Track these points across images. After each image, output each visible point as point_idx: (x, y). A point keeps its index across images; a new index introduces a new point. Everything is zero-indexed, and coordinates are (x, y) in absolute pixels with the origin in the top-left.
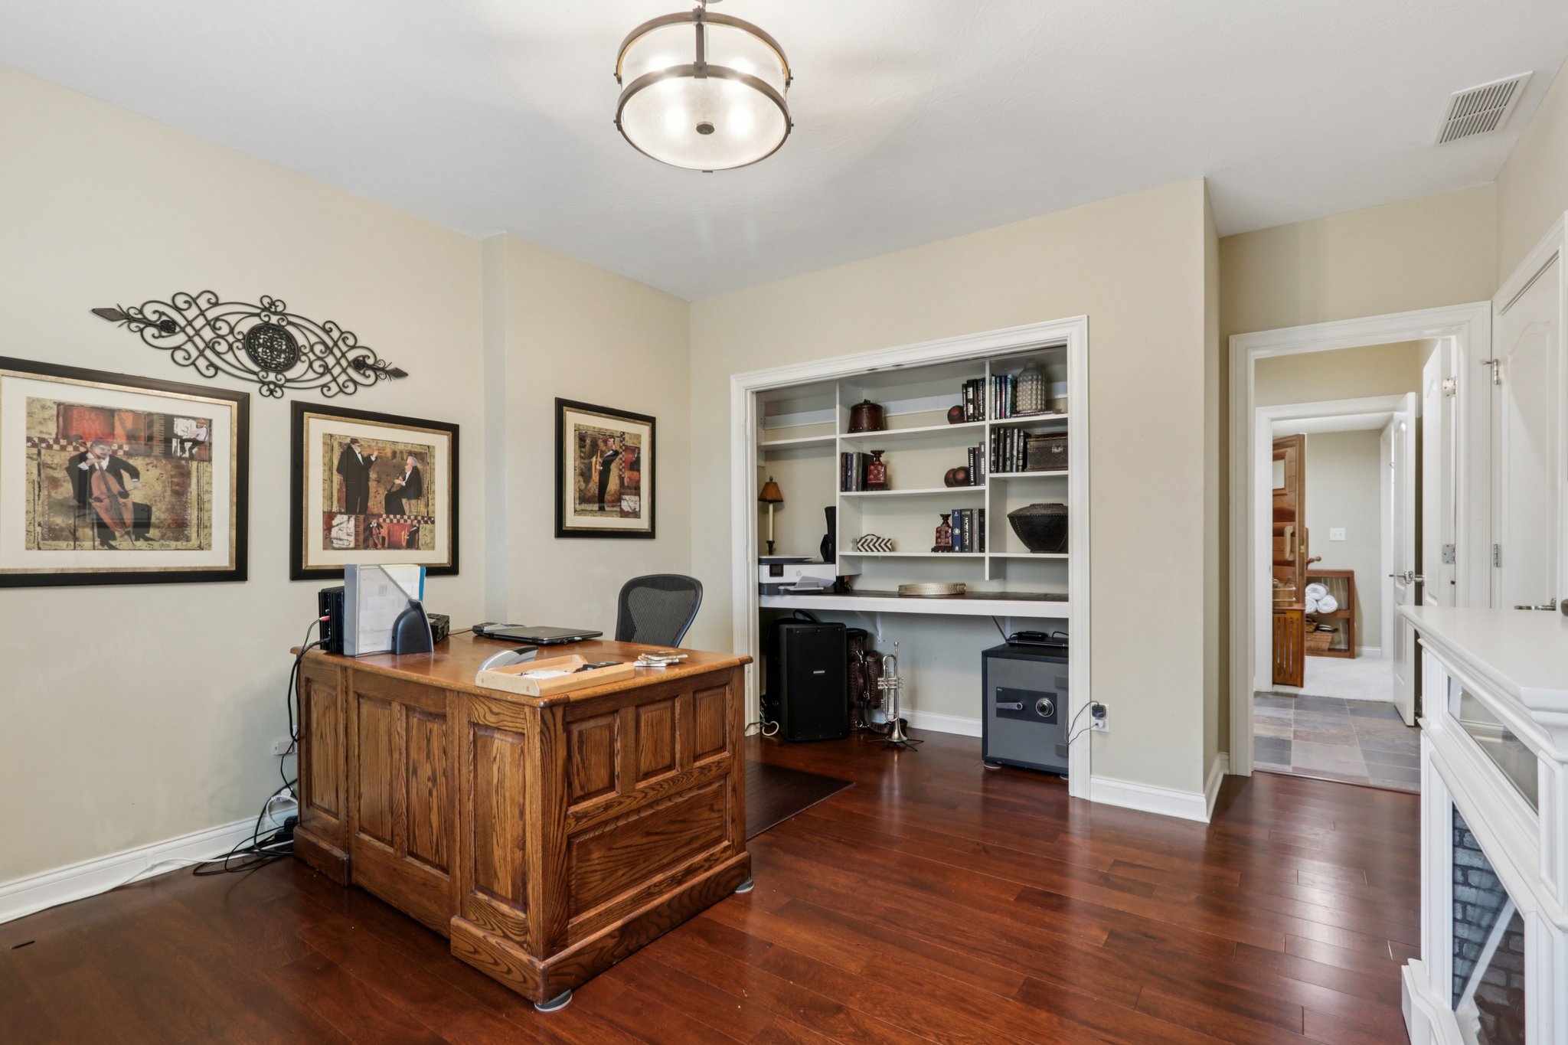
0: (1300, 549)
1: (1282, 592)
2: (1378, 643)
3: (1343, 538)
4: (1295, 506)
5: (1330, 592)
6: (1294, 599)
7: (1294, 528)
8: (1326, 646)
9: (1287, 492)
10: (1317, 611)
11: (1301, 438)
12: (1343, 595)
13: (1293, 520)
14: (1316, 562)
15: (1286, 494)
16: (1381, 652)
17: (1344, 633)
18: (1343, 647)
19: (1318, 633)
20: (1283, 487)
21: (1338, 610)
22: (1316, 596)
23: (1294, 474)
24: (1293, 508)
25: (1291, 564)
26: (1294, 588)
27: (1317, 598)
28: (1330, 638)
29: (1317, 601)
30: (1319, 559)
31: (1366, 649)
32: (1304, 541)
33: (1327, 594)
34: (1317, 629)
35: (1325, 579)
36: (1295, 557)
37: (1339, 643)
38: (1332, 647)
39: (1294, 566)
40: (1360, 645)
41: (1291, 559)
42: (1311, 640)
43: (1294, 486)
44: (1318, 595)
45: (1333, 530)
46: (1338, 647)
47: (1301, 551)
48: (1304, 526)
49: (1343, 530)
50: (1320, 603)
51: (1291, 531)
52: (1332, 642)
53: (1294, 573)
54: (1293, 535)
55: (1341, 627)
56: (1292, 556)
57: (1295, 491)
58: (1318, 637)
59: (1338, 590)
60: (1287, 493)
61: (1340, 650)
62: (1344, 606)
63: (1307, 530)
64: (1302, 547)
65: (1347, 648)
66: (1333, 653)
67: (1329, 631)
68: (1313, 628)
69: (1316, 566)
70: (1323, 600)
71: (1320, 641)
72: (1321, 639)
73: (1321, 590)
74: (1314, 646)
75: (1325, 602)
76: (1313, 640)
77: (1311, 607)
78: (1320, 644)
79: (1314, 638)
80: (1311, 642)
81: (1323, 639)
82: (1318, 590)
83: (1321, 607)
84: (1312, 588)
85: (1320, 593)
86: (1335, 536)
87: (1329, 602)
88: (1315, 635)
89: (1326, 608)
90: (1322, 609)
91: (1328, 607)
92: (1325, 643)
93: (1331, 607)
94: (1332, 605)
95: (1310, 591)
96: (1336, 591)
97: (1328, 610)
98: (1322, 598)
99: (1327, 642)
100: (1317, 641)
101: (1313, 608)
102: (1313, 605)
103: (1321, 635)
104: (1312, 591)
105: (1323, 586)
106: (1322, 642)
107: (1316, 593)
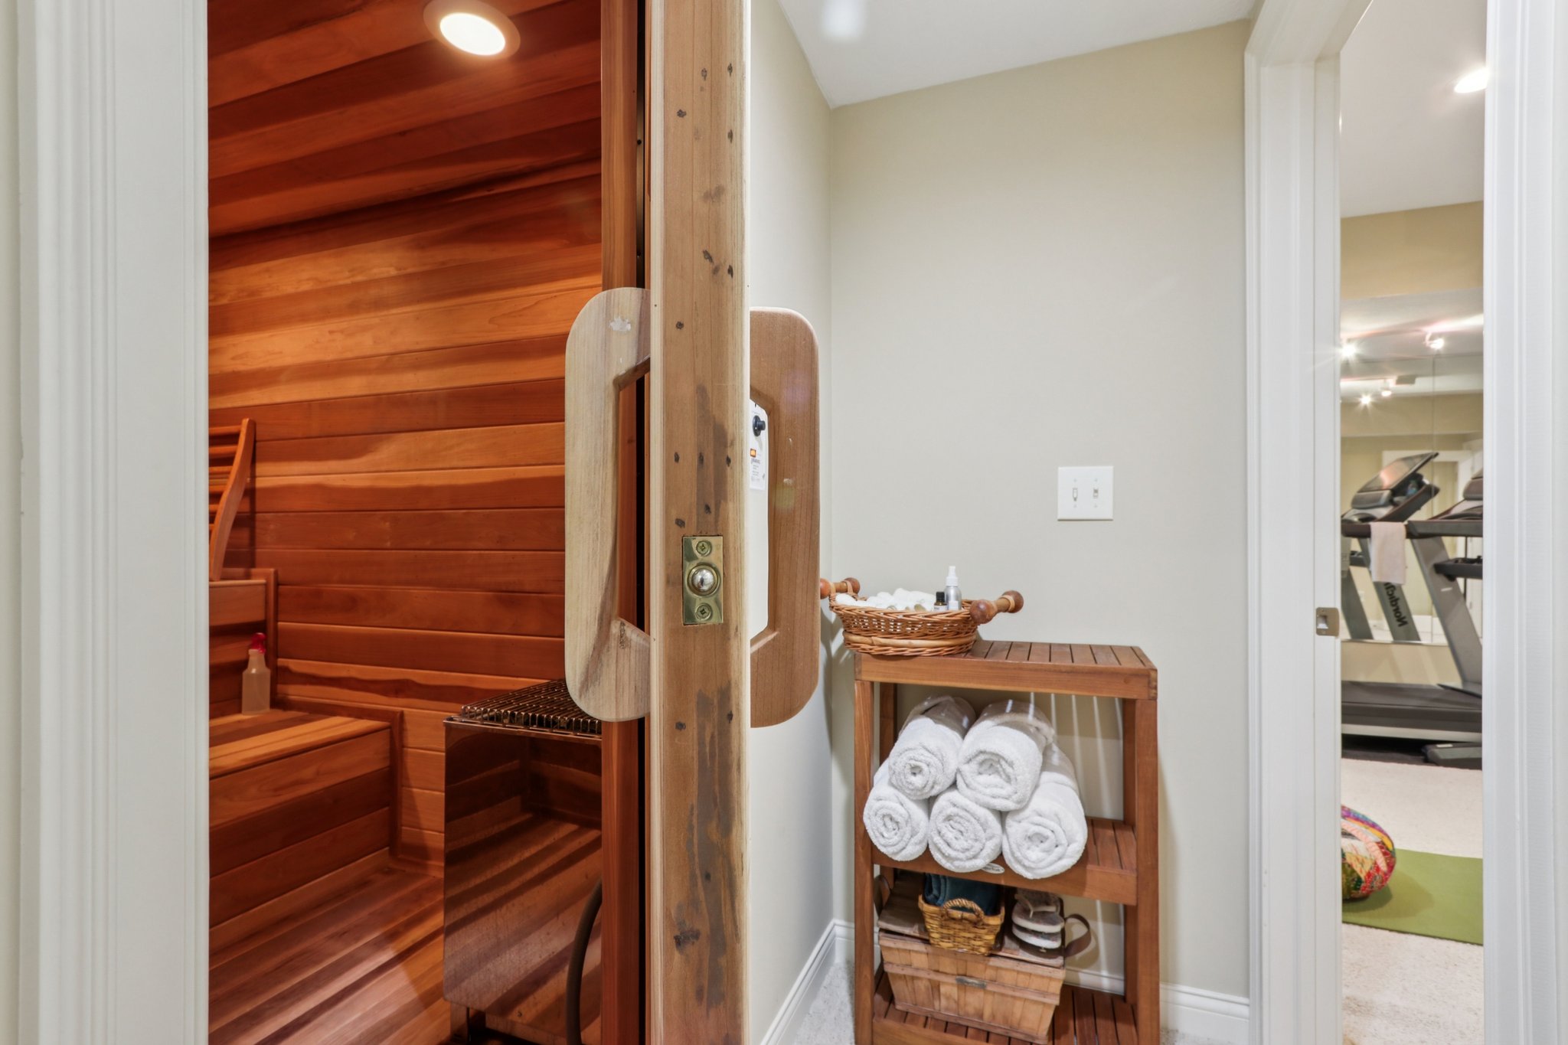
3: (1104, 508)
8: (1039, 1021)
10: (1001, 864)
14: (1002, 618)
17: (1104, 921)
18: (1105, 980)
19: (1009, 961)
22: (991, 788)
27: (1000, 804)
28: (1056, 987)
29: (1002, 815)
30: (1015, 604)
34: (1006, 937)
42: (982, 987)
44: (1008, 789)
45: (1068, 476)
46: (1085, 978)
49: (1103, 475)
58: (1008, 978)
59: (1087, 731)
62: (1109, 807)
65: (1117, 986)
67: (1050, 951)
68: (989, 937)
69: (987, 632)
70: (1027, 812)
71: (1014, 997)
72: (1015, 987)
73: (1011, 765)
74: (993, 1016)
75: (1037, 819)
76: (990, 988)
77: (978, 846)
78: (1018, 1008)
79: (993, 981)
80: (981, 994)
81: (1026, 989)
82: (1003, 763)
83: (1014, 846)
84: (982, 752)
85: (1008, 779)
86: (1075, 499)
87: (1054, 825)
88: (997, 968)
89: (1041, 855)
90: (1019, 862)
91: (1048, 851)
92: (1041, 1007)
93: (1059, 850)
94: (1064, 841)
95: (974, 766)
96: (1077, 739)
97: (1051, 864)
98: (1019, 802)
99: (1044, 1004)
100: (1003, 995)
101: (984, 853)
102: (982, 835)
103: (1018, 972)
104: (981, 764)
105: (1023, 728)
106: (1019, 1004)
107: (997, 772)
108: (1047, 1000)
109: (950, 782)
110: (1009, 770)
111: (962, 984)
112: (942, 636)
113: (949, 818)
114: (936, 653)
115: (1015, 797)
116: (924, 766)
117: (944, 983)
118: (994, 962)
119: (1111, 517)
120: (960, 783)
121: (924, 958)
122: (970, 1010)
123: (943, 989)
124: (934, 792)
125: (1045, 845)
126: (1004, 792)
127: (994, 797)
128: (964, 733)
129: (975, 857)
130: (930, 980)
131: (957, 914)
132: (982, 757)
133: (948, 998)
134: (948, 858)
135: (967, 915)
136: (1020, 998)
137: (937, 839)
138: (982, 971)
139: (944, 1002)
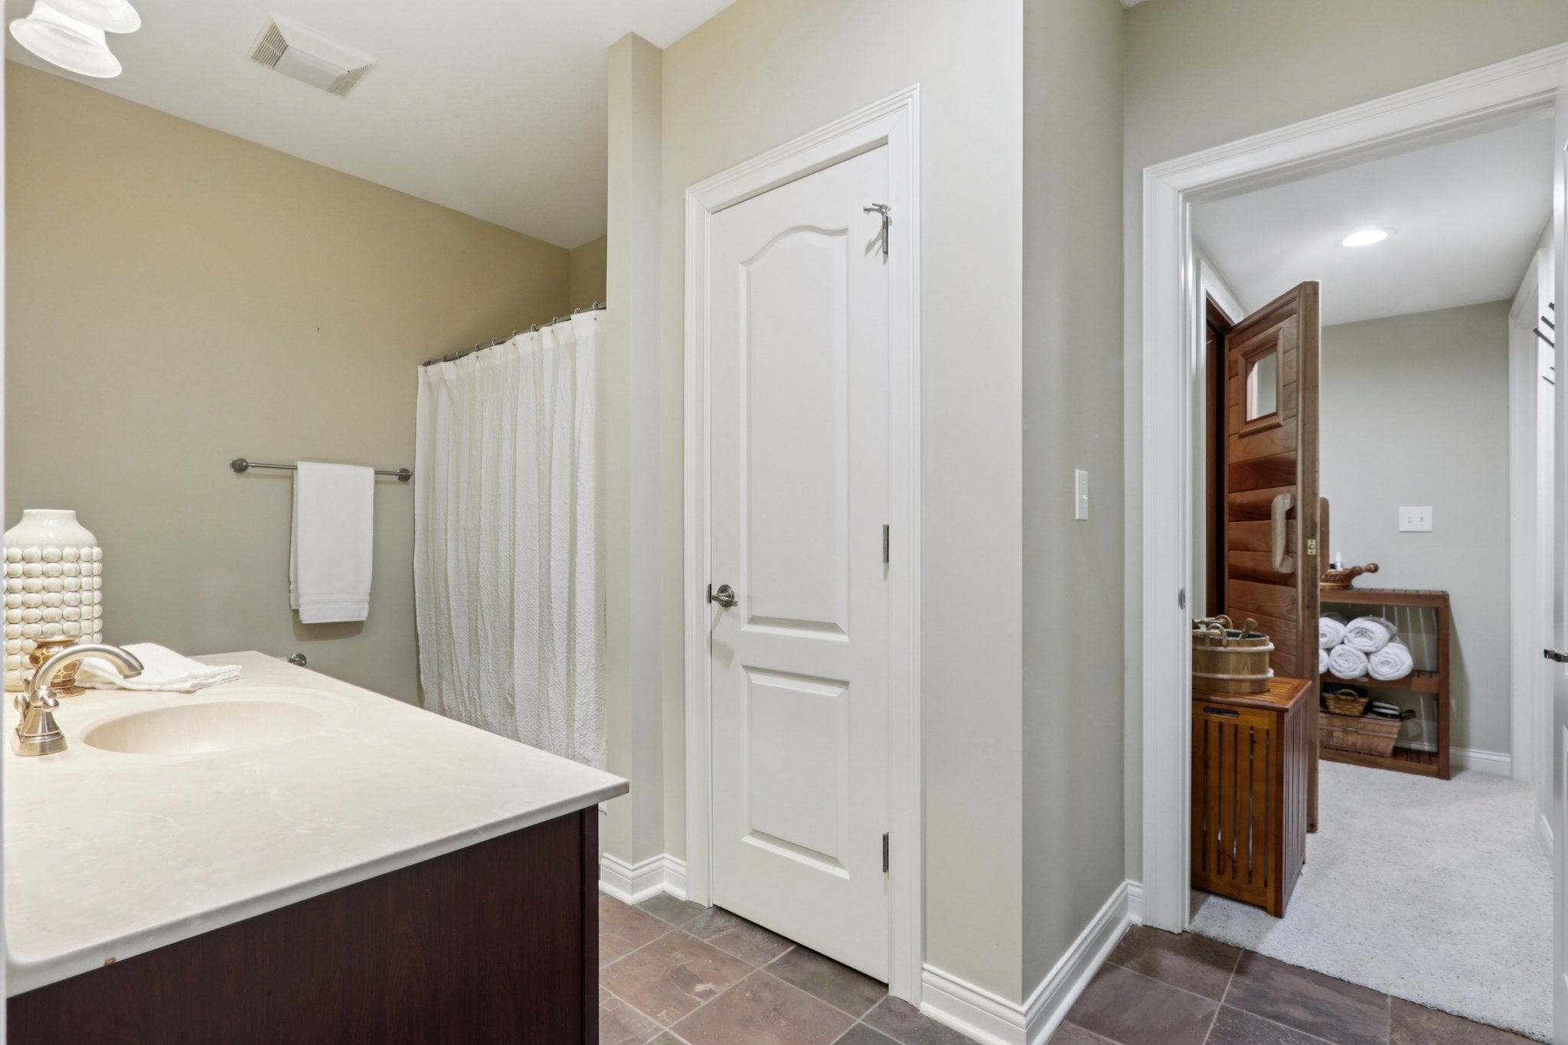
0: (1305, 547)
1: (1232, 657)
2: (1504, 743)
3: (1427, 526)
4: (1296, 450)
5: (1400, 634)
6: (1271, 673)
7: (1294, 499)
8: (1387, 746)
9: (1280, 420)
10: (1367, 675)
11: (1309, 290)
12: (1426, 641)
13: (1293, 483)
14: (1366, 575)
15: (1278, 426)
16: (1511, 764)
17: (1426, 719)
18: (1427, 747)
19: (1370, 721)
20: (1273, 410)
21: (1415, 673)
22: (1366, 644)
23: (1294, 378)
24: (1291, 455)
25: (1287, 580)
26: (1271, 646)
27: (1367, 649)
28: (1396, 730)
29: (1367, 654)
30: (1374, 569)
31: (1476, 756)
32: (1318, 527)
33: (1391, 639)
34: (1369, 709)
35: (1390, 609)
36: (1295, 564)
37: (1419, 738)
38: (1403, 745)
39: (1295, 586)
40: (1464, 744)
41: (1285, 570)
42: (1356, 732)
43: (1294, 402)
44: (1371, 643)
45: (1405, 511)
46: (1415, 746)
47: (1309, 552)
48: (1315, 494)
49: (1427, 511)
50: (1373, 658)
51: (1288, 507)
52: (1402, 734)
53: (1294, 601)
54: (1290, 514)
55: (1421, 707)
56: (1289, 561)
57: (1296, 416)
58: (1370, 727)
59: (1416, 630)
60: (1282, 423)
61: (1419, 754)
62: (1428, 665)
63: (1325, 504)
64: (1311, 543)
65: (1434, 749)
66: (1402, 762)
67: (1393, 716)
68: (1361, 708)
69: (1358, 582)
70: (1381, 652)
71: (1373, 736)
72: (1374, 731)
73: (1372, 632)
74: (1362, 745)
75: (1386, 655)
76: (1361, 732)
77: (1355, 666)
78: (1375, 741)
79: (1362, 729)
80: (1355, 735)
81: (1380, 732)
82: (1369, 632)
83: (1374, 667)
84: (1358, 628)
85: (1371, 639)
86: (1410, 522)
87: (1394, 657)
88: (1364, 723)
89: (1388, 670)
90: (1376, 672)
91: (1392, 668)
92: (1387, 740)
93: (1398, 667)
94: (1400, 664)
95: (1353, 634)
96: (1410, 635)
97: (1393, 673)
98: (1377, 648)
99: (1390, 738)
100: (1368, 735)
101: (1358, 669)
102: (1358, 662)
103: (1377, 724)
104: (1357, 633)
105: (1381, 623)
106: (1376, 739)
107: (1365, 637)
108: (1391, 736)
109: (1340, 641)
110: (1371, 635)
111: (1346, 731)
112: (1334, 581)
113: (1340, 655)
114: (1332, 589)
115: (1375, 646)
116: (1327, 633)
117: (1336, 731)
118: (1363, 720)
119: (1429, 529)
120: (1346, 641)
121: (1325, 720)
122: (1350, 743)
123: (1335, 734)
124: (1332, 645)
125: (1390, 665)
126: (1368, 644)
127: (1364, 646)
128: (1345, 625)
129: (1354, 670)
130: (1327, 730)
131: (1344, 697)
132: (1357, 630)
133: (1338, 738)
134: (1339, 671)
135: (1349, 698)
136: (1376, 736)
137: (1334, 664)
138: (1354, 725)
139: (1335, 740)
